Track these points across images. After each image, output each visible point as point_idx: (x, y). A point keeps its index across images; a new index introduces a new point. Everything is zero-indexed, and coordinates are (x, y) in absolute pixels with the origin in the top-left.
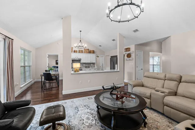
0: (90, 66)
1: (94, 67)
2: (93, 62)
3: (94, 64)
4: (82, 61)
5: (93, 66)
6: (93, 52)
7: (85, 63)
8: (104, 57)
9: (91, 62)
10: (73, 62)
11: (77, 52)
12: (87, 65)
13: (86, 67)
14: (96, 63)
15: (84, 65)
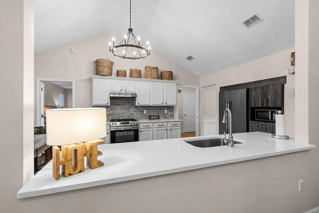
0: (160, 115)
1: (172, 116)
2: (170, 103)
3: (171, 108)
4: (140, 102)
5: (170, 113)
6: (171, 76)
7: (148, 106)
8: (197, 90)
9: (164, 105)
10: (115, 105)
11: (125, 76)
12: (153, 113)
13: (150, 116)
14: (176, 107)
15: (145, 112)
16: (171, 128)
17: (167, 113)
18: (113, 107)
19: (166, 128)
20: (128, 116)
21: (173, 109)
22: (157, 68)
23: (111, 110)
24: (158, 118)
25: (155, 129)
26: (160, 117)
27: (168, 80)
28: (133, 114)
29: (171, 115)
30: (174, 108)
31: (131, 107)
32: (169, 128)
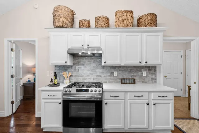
0: (137, 78)
1: (154, 80)
2: (151, 63)
3: (152, 69)
4: (107, 60)
5: (151, 76)
6: (153, 21)
7: (120, 67)
9: (143, 64)
10: (78, 65)
11: (89, 26)
12: (126, 75)
13: (122, 80)
14: (160, 67)
15: (115, 74)
16: (155, 102)
17: (147, 76)
18: (77, 67)
19: (147, 101)
20: (94, 79)
21: (155, 70)
22: (132, 12)
23: (75, 70)
24: (134, 82)
25: (128, 102)
26: (136, 81)
27: (150, 26)
28: (101, 76)
29: (152, 79)
30: (157, 69)
31: (97, 68)
32: (153, 102)
